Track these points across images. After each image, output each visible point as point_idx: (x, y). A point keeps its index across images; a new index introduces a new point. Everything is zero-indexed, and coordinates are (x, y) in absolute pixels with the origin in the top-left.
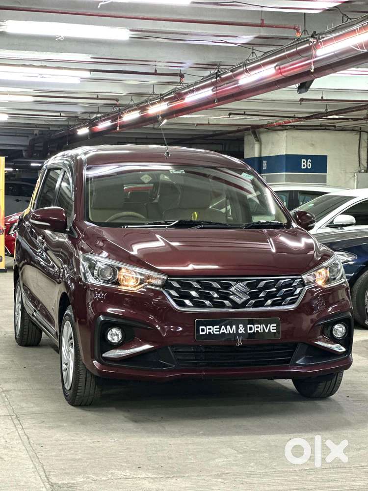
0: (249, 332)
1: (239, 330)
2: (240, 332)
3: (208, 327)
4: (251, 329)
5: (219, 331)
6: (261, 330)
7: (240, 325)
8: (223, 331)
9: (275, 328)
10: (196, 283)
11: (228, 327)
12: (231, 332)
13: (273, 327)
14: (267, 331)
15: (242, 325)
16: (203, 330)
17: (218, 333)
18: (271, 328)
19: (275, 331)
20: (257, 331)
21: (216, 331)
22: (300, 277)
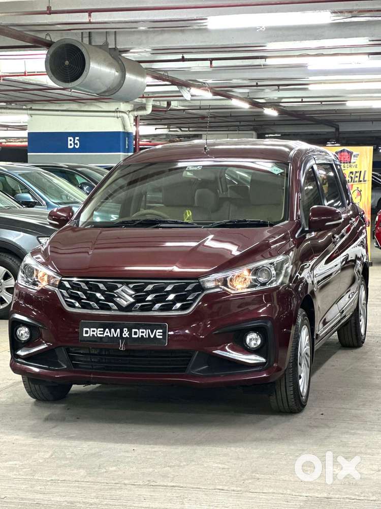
0: (133, 336)
1: (123, 334)
2: (124, 336)
3: (92, 329)
4: (136, 333)
5: (103, 334)
6: (146, 335)
7: (125, 329)
8: (107, 334)
9: (161, 334)
10: (84, 284)
11: (113, 330)
12: (115, 336)
13: (158, 332)
14: (152, 336)
15: (126, 329)
16: (87, 332)
17: (102, 336)
18: (157, 334)
19: (161, 337)
20: (142, 336)
21: (99, 334)
22: (197, 281)
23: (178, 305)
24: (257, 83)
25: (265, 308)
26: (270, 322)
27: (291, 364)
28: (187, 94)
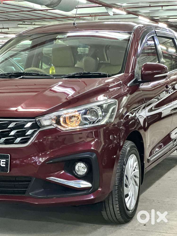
9: (5, 163)
13: (2, 162)
19: (4, 165)
22: (34, 120)
23: (19, 139)
24: (150, 5)
25: (94, 142)
26: (95, 154)
27: (117, 186)
28: (111, 12)
